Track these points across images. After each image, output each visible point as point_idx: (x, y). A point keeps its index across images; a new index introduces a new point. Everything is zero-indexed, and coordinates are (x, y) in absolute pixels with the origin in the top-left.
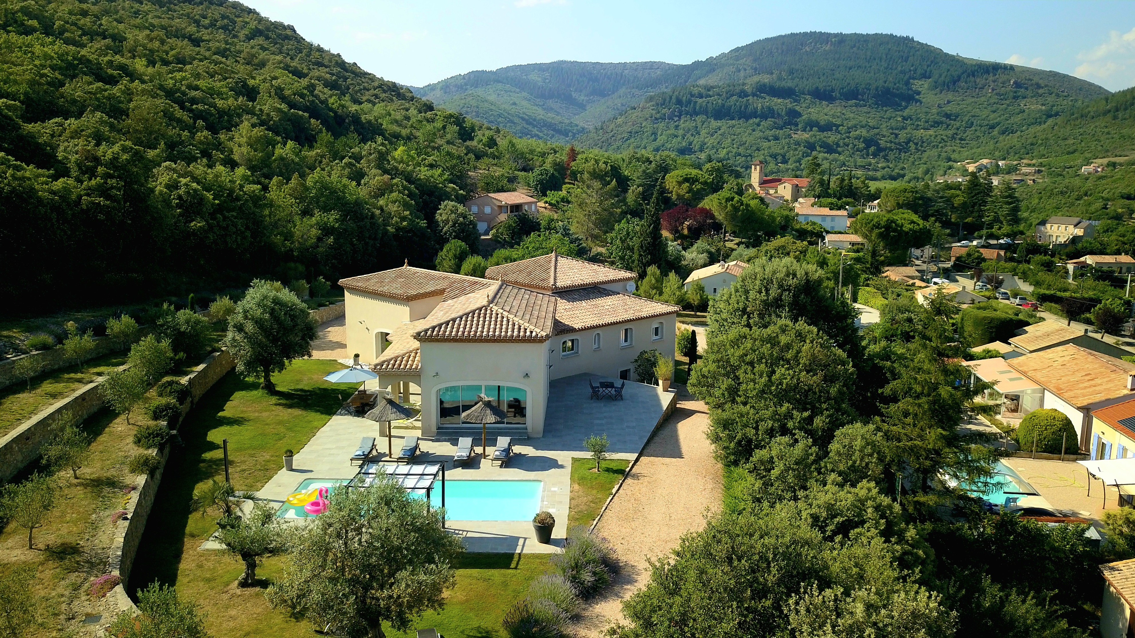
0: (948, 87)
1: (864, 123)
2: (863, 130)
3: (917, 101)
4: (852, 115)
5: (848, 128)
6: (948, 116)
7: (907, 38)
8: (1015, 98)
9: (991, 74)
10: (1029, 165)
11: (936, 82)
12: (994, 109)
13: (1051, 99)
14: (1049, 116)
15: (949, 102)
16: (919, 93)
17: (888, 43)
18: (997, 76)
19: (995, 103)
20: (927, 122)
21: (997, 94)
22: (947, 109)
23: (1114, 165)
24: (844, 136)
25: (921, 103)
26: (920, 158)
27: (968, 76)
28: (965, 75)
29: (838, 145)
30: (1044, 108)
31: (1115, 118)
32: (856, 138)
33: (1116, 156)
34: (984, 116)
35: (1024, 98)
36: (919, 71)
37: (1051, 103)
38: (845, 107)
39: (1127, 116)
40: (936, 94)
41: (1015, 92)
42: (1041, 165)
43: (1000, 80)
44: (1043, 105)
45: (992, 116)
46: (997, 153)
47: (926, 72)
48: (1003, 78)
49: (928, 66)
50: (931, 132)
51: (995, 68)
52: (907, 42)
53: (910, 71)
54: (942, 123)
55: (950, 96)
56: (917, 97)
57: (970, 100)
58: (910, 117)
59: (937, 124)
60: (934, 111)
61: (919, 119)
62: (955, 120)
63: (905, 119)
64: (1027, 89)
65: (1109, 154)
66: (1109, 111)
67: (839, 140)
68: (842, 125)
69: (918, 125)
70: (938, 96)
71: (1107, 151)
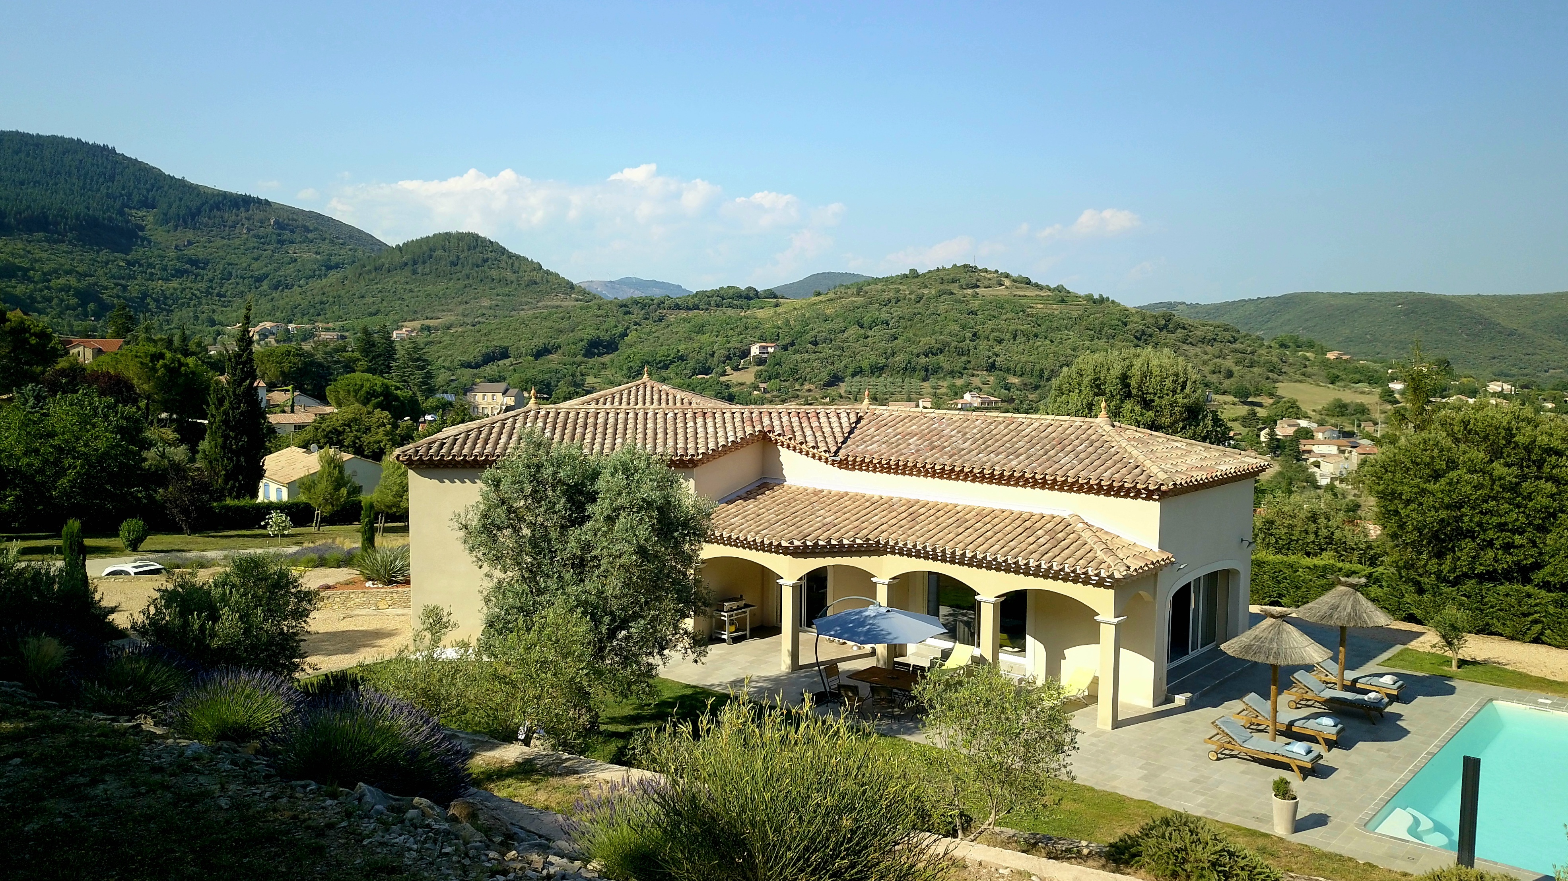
0: (185, 222)
1: (67, 267)
2: (69, 277)
3: (143, 239)
4: (45, 255)
5: (44, 274)
6: (194, 262)
7: (105, 148)
8: (281, 242)
9: (242, 209)
10: (328, 330)
11: (166, 215)
12: (255, 255)
13: (325, 247)
14: (329, 268)
15: (190, 243)
16: (142, 228)
17: (76, 152)
18: (251, 212)
19: (254, 248)
20: (165, 269)
21: (254, 236)
22: (190, 252)
23: (428, 328)
24: (40, 286)
25: (150, 242)
26: (168, 321)
27: (211, 210)
28: (206, 207)
29: (33, 300)
30: (318, 257)
31: (414, 272)
32: (61, 290)
33: (427, 318)
34: (244, 265)
35: (292, 243)
36: (136, 198)
37: (327, 252)
38: (30, 242)
39: (427, 270)
40: (169, 231)
41: (279, 235)
42: (342, 329)
43: (256, 218)
44: (317, 253)
45: (256, 265)
46: (278, 314)
47: (147, 198)
48: (259, 215)
49: (148, 191)
50: (174, 284)
51: (246, 202)
52: (105, 153)
53: (122, 195)
54: (186, 271)
55: (190, 235)
56: (140, 233)
57: (219, 242)
58: (137, 262)
59: (179, 273)
60: (172, 254)
61: (151, 266)
62: (204, 269)
63: (130, 264)
64: (293, 231)
65: (419, 316)
66: (406, 264)
67: (32, 292)
68: (33, 269)
69: (152, 274)
70: (172, 233)
71: (415, 312)
